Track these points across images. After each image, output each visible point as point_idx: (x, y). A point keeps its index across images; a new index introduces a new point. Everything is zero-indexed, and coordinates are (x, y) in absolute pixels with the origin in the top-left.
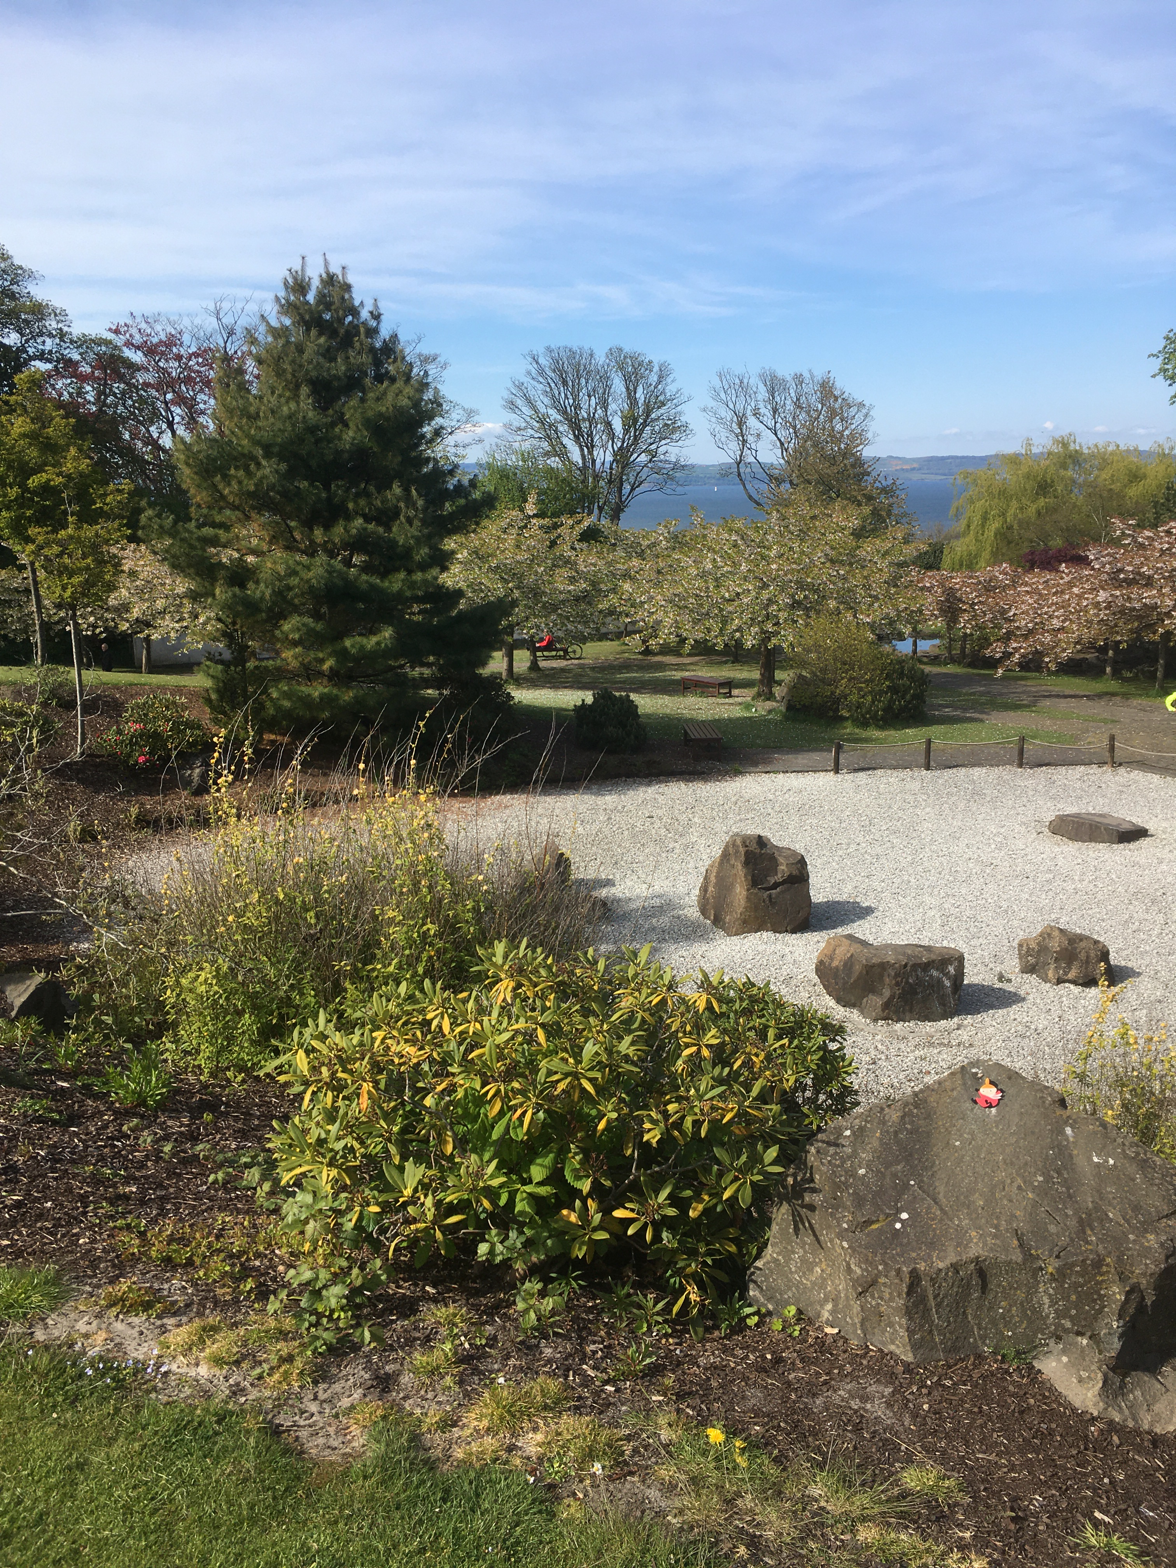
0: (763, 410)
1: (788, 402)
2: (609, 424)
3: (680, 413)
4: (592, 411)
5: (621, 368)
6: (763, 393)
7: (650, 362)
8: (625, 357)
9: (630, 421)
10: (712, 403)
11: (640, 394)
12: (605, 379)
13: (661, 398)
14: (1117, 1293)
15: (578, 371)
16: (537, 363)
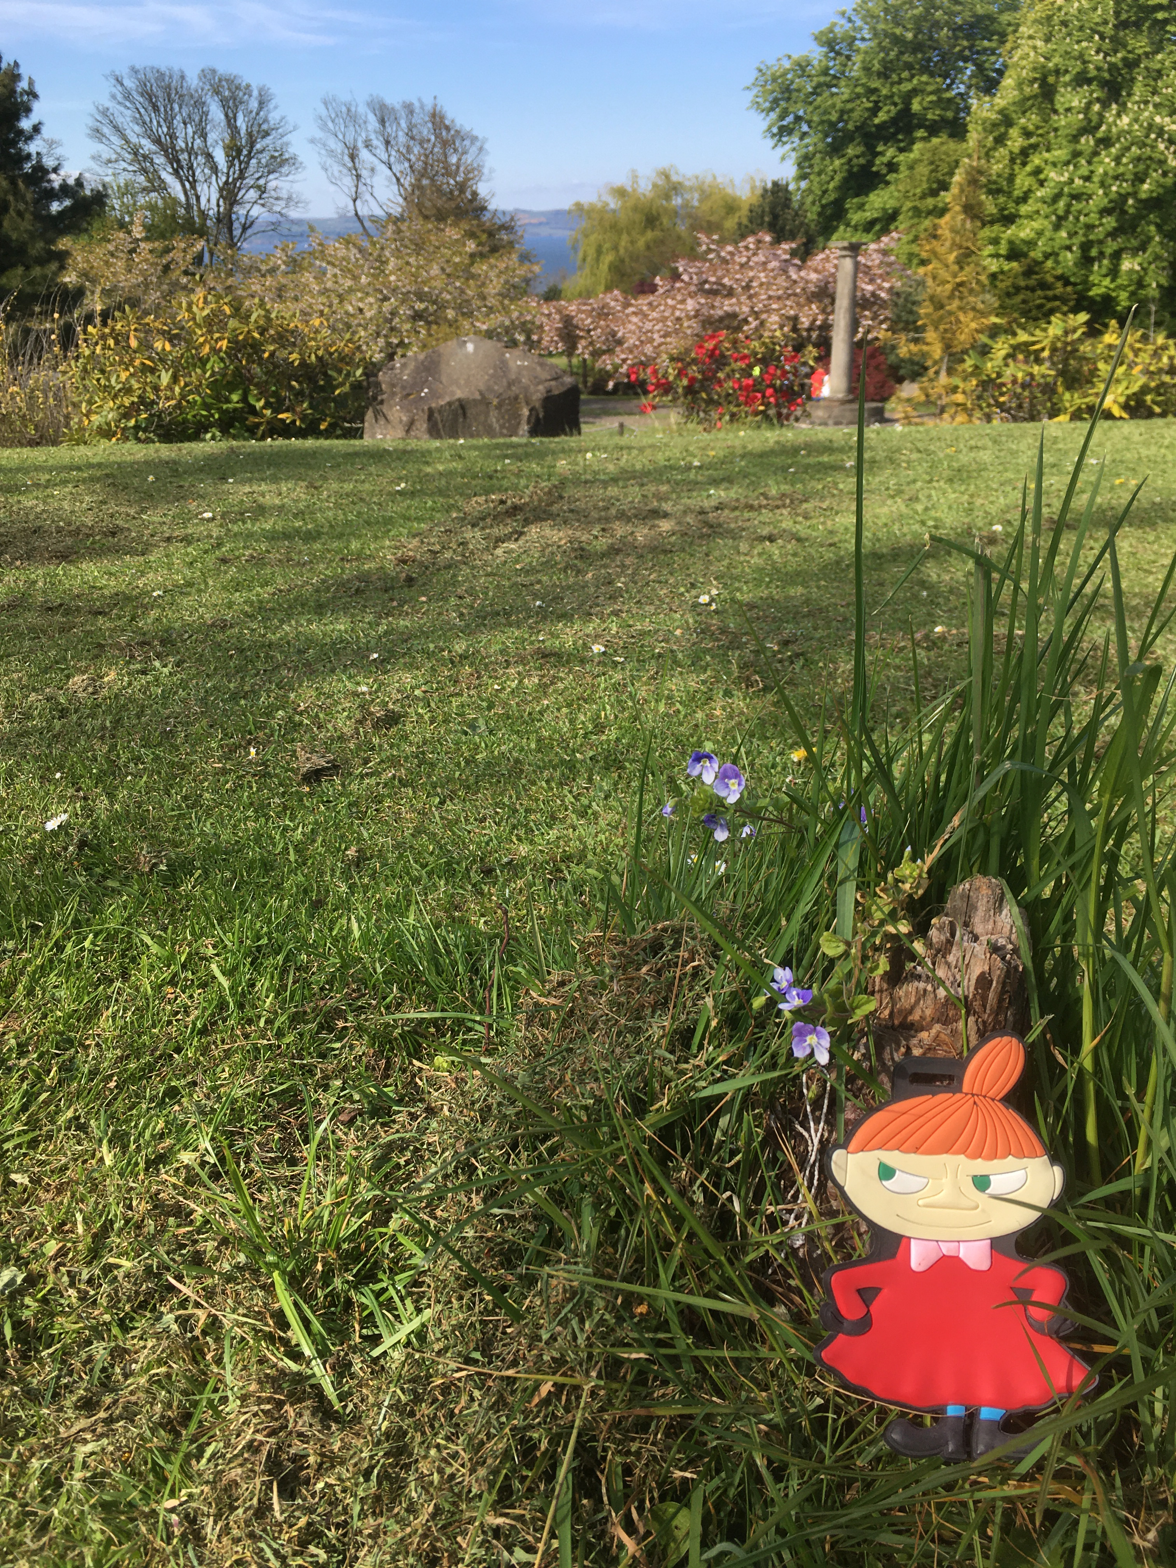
0: (375, 142)
1: (400, 133)
2: (209, 156)
3: (287, 144)
4: (190, 141)
5: (217, 92)
6: (373, 122)
7: (248, 86)
8: (220, 80)
9: (234, 151)
10: (319, 134)
11: (241, 122)
12: (199, 104)
13: (265, 127)
14: (526, 412)
15: (169, 95)
16: (122, 85)
